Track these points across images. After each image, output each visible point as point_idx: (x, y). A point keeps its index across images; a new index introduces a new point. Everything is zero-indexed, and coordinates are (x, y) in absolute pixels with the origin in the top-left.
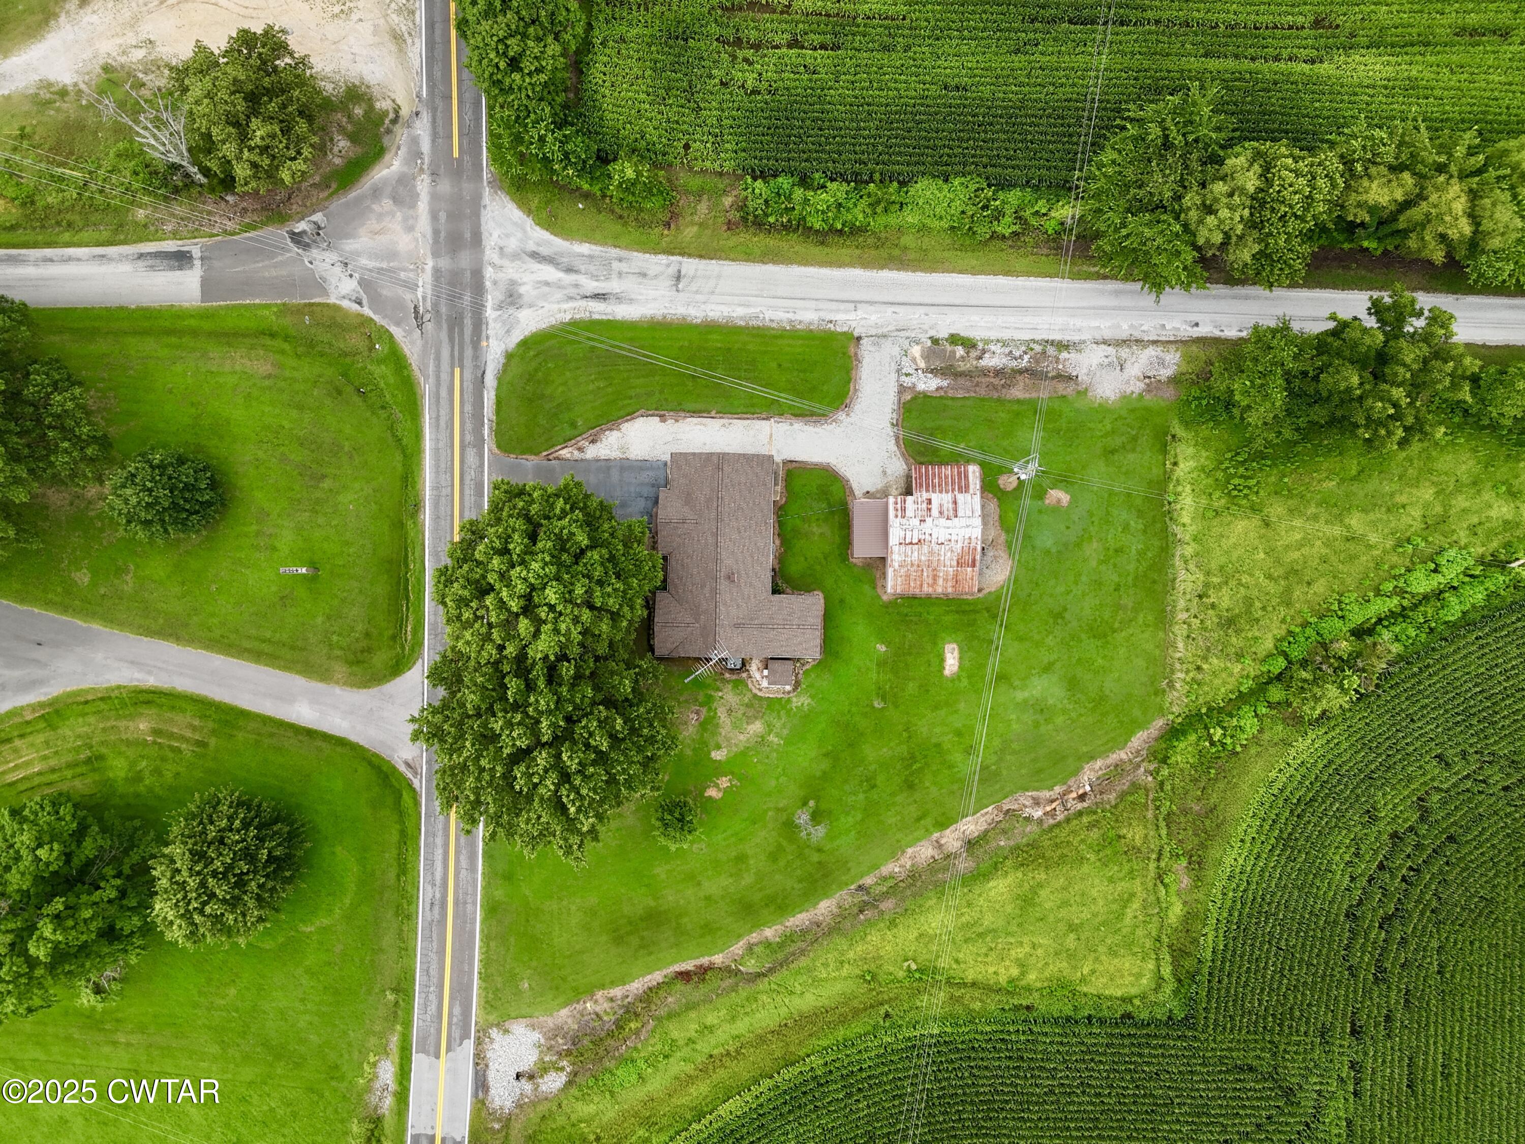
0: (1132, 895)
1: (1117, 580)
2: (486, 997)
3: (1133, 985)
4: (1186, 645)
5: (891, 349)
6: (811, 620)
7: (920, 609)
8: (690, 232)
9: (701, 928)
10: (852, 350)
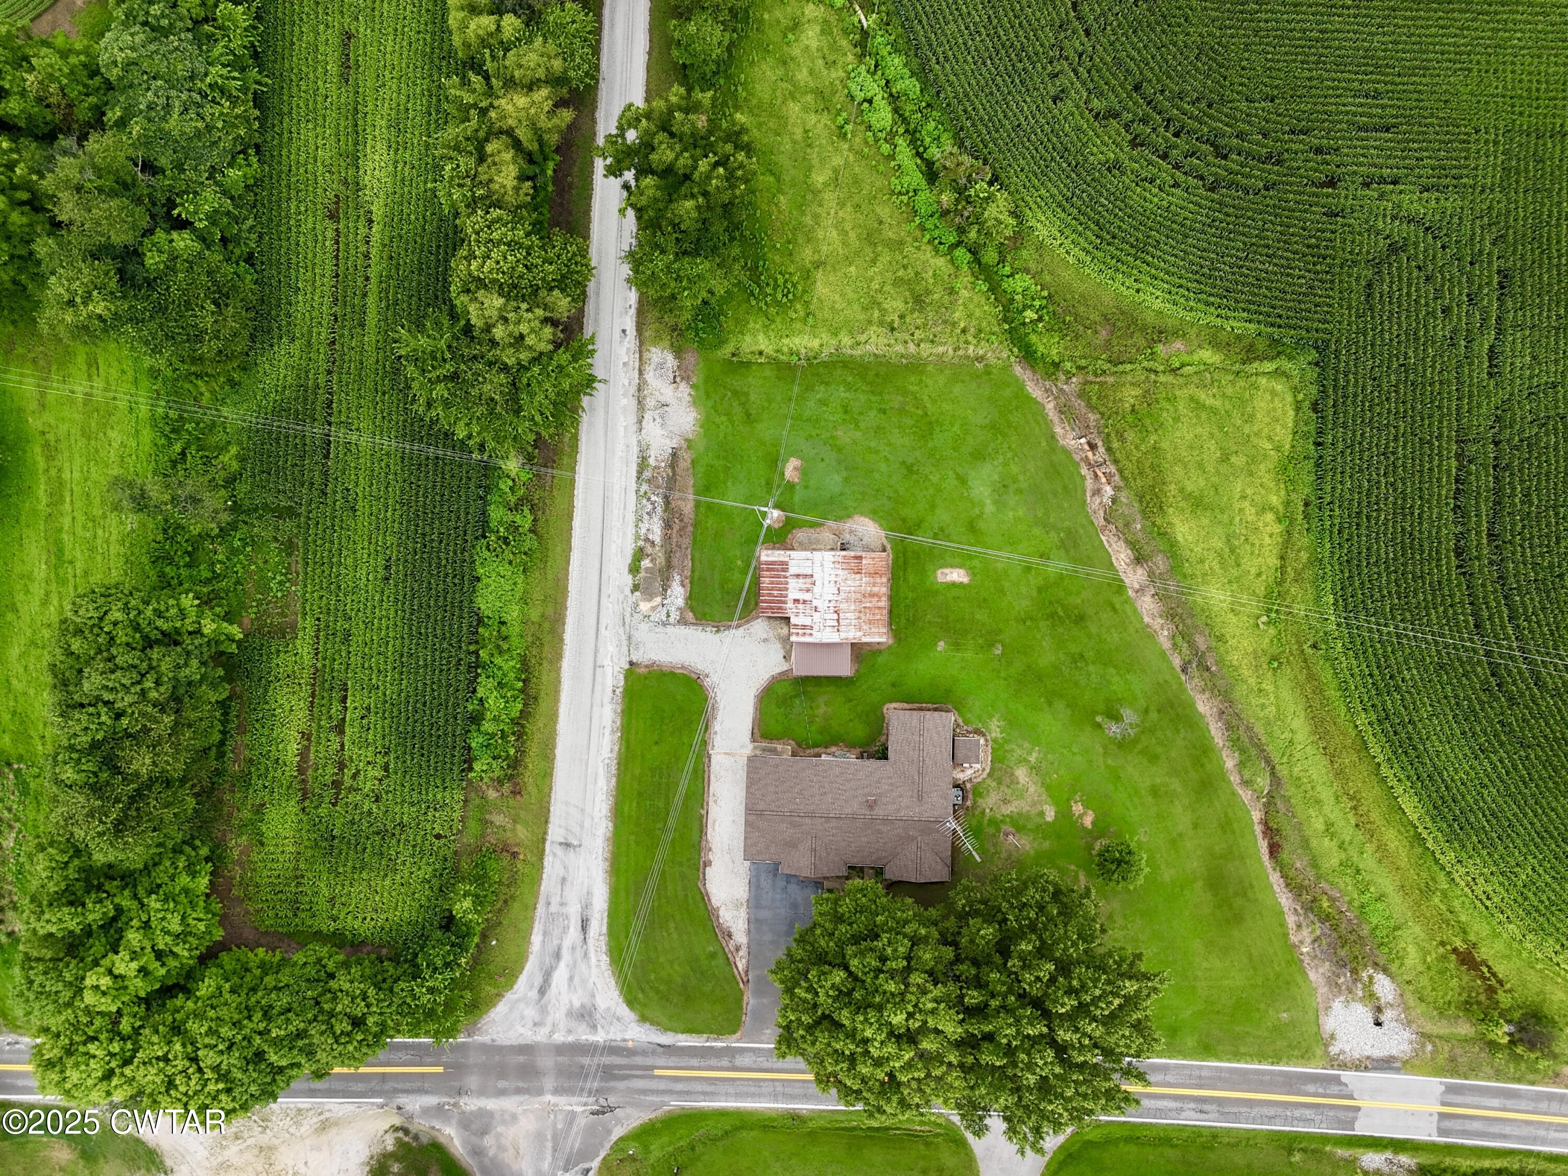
0: (1192, 398)
1: (875, 412)
2: (1297, 1057)
3: (1284, 399)
4: (941, 344)
5: (643, 632)
6: (915, 722)
7: (902, 607)
8: (522, 832)
9: (1225, 833)
10: (642, 670)
